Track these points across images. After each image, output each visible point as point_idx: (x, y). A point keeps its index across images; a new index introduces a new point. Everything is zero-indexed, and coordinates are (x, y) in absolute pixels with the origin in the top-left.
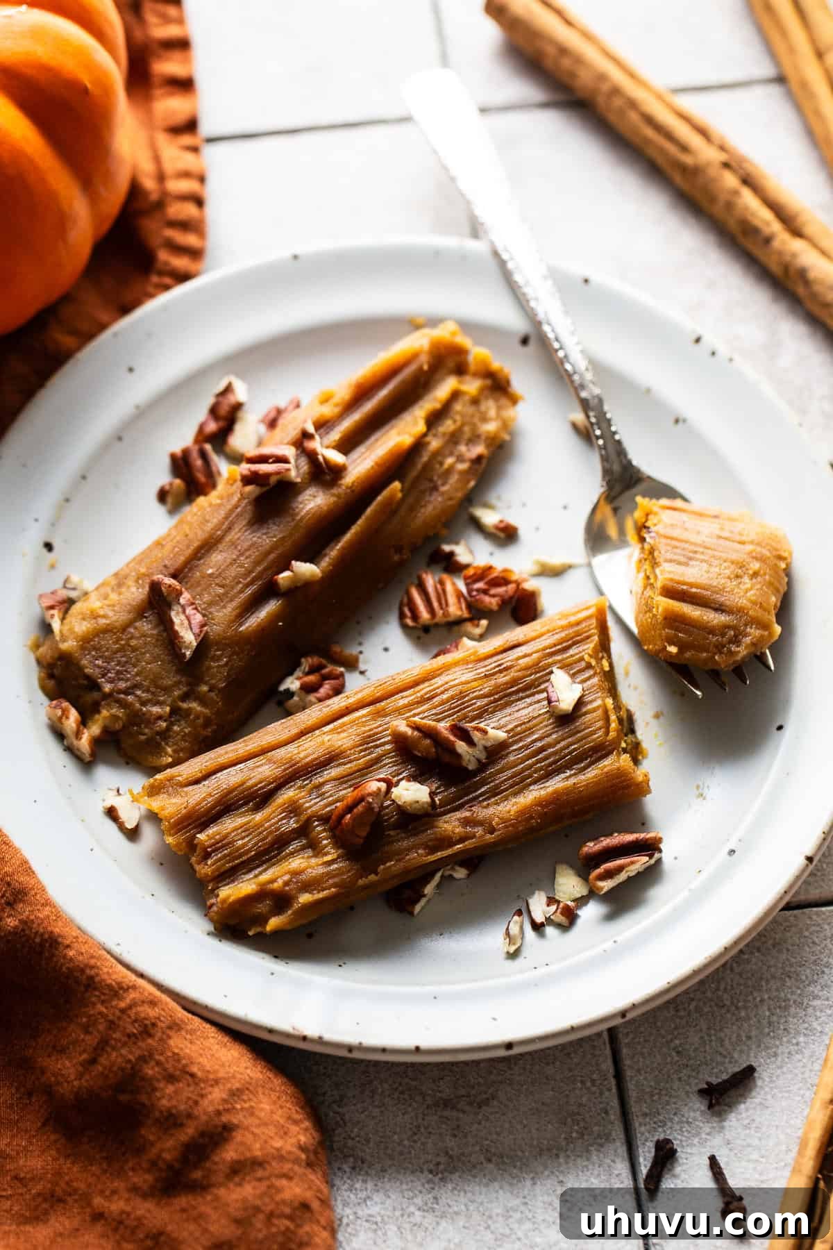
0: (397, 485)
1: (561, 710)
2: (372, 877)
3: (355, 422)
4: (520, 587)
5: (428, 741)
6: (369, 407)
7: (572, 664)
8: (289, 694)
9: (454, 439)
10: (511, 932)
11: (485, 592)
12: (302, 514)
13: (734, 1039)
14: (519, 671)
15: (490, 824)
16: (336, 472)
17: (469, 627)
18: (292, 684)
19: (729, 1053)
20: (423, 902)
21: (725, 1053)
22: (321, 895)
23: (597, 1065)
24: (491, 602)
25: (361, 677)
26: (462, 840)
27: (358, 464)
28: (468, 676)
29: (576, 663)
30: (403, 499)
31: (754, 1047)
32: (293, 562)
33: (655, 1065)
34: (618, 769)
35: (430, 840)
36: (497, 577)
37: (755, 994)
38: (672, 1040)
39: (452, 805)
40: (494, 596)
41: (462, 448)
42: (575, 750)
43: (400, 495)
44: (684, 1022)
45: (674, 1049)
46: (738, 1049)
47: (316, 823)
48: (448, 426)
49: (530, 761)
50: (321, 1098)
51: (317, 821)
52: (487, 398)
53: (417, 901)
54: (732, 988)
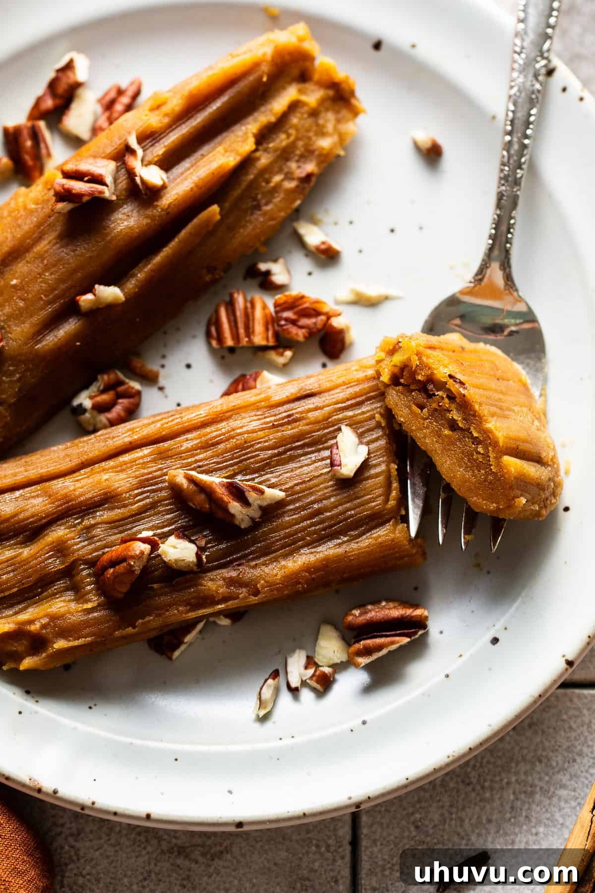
0: (215, 208)
1: (343, 474)
2: (130, 630)
3: (183, 135)
4: (329, 321)
5: (203, 496)
6: (199, 119)
7: (362, 422)
8: (81, 410)
9: (285, 155)
10: (263, 697)
11: (294, 322)
12: (113, 235)
13: (474, 821)
14: (307, 424)
15: (255, 586)
16: (152, 194)
17: (273, 356)
18: (85, 400)
19: (467, 835)
20: (183, 647)
21: (463, 834)
22: (76, 643)
23: (335, 830)
24: (299, 334)
25: (159, 393)
26: (225, 599)
27: (178, 184)
28: (255, 425)
29: (366, 421)
30: (222, 219)
31: (492, 831)
32: (97, 286)
33: (392, 837)
34: (393, 540)
35: (193, 598)
36: (307, 308)
37: (504, 775)
38: (413, 814)
39: (221, 562)
40: (301, 327)
41: (293, 165)
42: (352, 516)
43: (218, 217)
44: (427, 795)
45: (413, 823)
46: (477, 831)
47: (82, 567)
48: (281, 140)
49: (305, 524)
50: (59, 830)
51: (84, 564)
52: (327, 110)
53: (177, 647)
54: (481, 766)
